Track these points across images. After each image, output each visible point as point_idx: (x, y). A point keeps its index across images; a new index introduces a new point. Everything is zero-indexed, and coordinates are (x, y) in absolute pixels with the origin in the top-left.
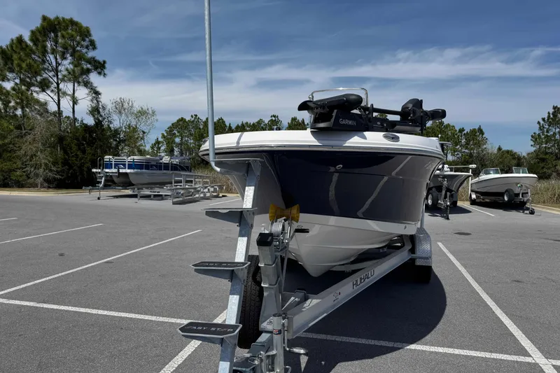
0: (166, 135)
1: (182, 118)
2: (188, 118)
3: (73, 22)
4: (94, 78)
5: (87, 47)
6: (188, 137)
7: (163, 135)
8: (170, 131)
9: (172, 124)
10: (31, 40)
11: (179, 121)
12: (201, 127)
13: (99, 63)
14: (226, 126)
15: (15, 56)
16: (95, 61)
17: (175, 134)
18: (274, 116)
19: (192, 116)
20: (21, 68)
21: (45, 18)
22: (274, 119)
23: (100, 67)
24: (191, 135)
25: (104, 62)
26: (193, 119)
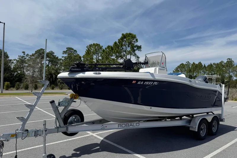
0: (175, 71)
1: (182, 63)
2: (185, 63)
3: (130, 34)
4: (137, 52)
5: (135, 42)
6: (184, 71)
7: (174, 71)
8: (177, 69)
9: (178, 66)
10: (119, 42)
11: (181, 65)
12: (190, 67)
13: (139, 46)
14: (202, 66)
15: (114, 48)
16: (138, 46)
17: (178, 70)
18: (229, 59)
19: (186, 62)
20: (115, 52)
21: (123, 34)
22: (229, 60)
23: (139, 48)
24: (186, 70)
25: (141, 46)
26: (187, 64)
